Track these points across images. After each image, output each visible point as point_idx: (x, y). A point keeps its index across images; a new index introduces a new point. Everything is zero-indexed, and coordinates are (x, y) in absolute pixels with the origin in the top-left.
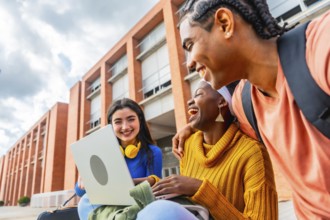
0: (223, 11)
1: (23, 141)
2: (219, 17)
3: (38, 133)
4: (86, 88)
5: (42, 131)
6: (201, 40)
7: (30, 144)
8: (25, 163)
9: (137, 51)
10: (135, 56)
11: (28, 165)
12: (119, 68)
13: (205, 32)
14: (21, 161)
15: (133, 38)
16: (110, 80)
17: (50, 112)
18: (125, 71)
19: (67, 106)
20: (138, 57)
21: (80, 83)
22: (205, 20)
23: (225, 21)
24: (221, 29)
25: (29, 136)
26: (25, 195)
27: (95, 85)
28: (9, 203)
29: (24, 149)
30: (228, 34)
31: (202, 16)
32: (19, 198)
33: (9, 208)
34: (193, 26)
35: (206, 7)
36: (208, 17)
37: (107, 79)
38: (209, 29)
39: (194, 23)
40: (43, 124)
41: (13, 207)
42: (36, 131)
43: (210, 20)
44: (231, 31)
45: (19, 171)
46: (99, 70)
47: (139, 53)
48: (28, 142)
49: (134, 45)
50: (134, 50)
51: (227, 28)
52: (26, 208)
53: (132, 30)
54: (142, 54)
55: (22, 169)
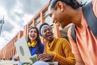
0: (59, 3)
1: (11, 42)
2: (58, 5)
3: (15, 40)
4: (28, 26)
5: (16, 39)
6: (54, 13)
7: (13, 42)
8: (11, 48)
9: (43, 16)
10: (43, 17)
11: (12, 49)
12: (38, 21)
13: (55, 10)
14: (10, 47)
15: (42, 12)
16: (35, 24)
17: (18, 33)
18: (40, 21)
19: (23, 32)
20: (44, 17)
21: (27, 25)
22: (54, 7)
23: (60, 6)
24: (59, 8)
25: (12, 40)
26: (11, 57)
27: (31, 26)
28: (7, 59)
29: (11, 44)
30: (62, 10)
31: (53, 6)
32: (9, 58)
33: (6, 61)
34: (51, 9)
35: (54, 3)
36: (55, 6)
37: (34, 24)
38: (56, 9)
39: (51, 8)
40: (16, 37)
41: (7, 61)
42: (14, 39)
43: (56, 6)
44: (63, 9)
45: (9, 50)
46: (32, 21)
47: (44, 16)
48: (12, 42)
49: (42, 14)
50: (42, 15)
51: (61, 8)
52: (11, 61)
53: (42, 9)
54: (45, 16)
55: (10, 50)
